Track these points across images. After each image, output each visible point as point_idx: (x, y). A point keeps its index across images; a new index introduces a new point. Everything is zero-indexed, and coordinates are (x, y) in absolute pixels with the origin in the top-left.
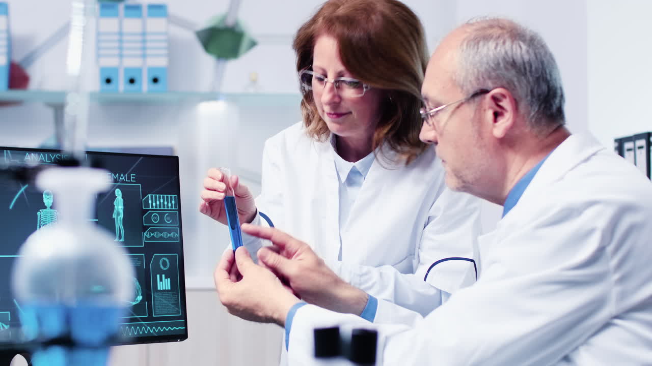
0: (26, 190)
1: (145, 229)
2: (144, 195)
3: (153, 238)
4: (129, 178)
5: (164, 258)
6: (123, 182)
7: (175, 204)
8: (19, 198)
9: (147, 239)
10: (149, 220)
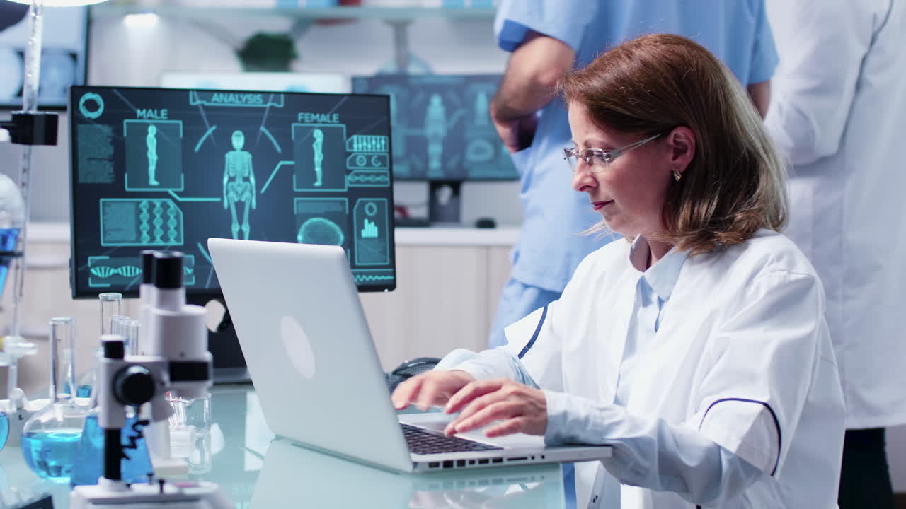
0: (214, 132)
1: (349, 172)
2: (349, 136)
3: (358, 182)
4: (331, 118)
5: (371, 204)
6: (323, 122)
7: (385, 146)
8: (205, 142)
9: (351, 183)
10: (353, 163)
